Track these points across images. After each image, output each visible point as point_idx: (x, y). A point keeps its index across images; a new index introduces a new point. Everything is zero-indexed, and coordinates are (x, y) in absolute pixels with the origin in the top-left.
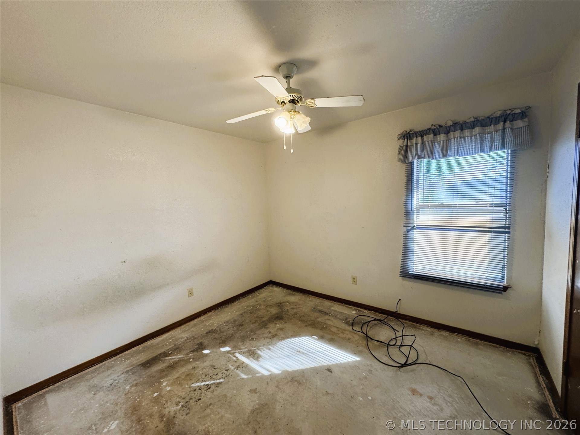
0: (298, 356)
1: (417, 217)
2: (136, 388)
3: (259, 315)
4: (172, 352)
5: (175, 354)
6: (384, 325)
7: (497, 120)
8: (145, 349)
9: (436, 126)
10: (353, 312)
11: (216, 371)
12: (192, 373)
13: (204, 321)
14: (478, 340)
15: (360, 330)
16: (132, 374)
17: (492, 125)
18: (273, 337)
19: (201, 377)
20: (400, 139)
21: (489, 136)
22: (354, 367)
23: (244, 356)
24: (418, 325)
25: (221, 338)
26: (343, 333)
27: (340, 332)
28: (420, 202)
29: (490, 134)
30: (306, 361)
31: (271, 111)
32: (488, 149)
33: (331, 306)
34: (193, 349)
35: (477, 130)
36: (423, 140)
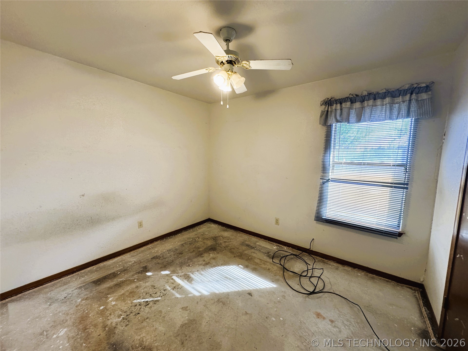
0: (226, 281)
1: (332, 172)
2: (86, 302)
3: (197, 246)
4: (120, 273)
5: (123, 274)
6: (298, 259)
7: (405, 92)
8: (98, 269)
9: (353, 95)
10: (274, 247)
11: (155, 290)
12: (135, 291)
13: (150, 248)
14: (374, 276)
15: (278, 262)
16: (85, 289)
17: (401, 97)
18: (206, 265)
19: (142, 295)
20: (323, 105)
21: (397, 106)
22: (271, 292)
23: (180, 279)
24: (327, 260)
25: (163, 263)
26: (264, 264)
27: (262, 263)
28: (335, 159)
29: (398, 104)
30: (231, 286)
31: (211, 70)
32: (395, 117)
33: (257, 242)
34: (138, 271)
35: (388, 100)
36: (341, 107)
